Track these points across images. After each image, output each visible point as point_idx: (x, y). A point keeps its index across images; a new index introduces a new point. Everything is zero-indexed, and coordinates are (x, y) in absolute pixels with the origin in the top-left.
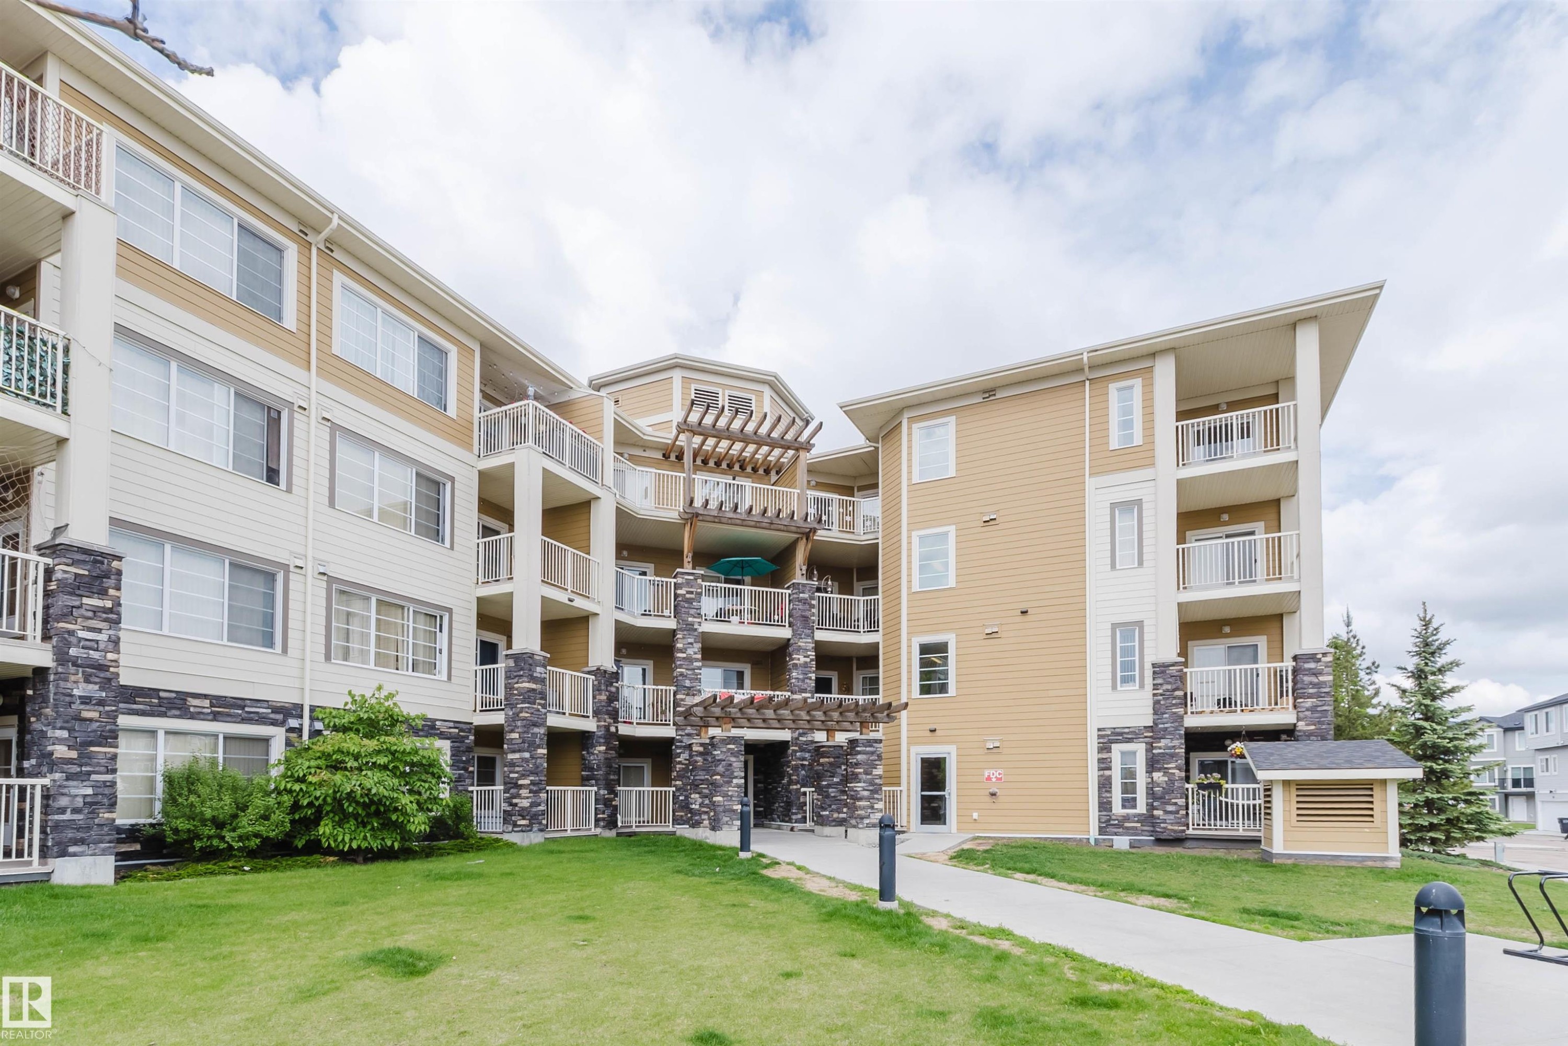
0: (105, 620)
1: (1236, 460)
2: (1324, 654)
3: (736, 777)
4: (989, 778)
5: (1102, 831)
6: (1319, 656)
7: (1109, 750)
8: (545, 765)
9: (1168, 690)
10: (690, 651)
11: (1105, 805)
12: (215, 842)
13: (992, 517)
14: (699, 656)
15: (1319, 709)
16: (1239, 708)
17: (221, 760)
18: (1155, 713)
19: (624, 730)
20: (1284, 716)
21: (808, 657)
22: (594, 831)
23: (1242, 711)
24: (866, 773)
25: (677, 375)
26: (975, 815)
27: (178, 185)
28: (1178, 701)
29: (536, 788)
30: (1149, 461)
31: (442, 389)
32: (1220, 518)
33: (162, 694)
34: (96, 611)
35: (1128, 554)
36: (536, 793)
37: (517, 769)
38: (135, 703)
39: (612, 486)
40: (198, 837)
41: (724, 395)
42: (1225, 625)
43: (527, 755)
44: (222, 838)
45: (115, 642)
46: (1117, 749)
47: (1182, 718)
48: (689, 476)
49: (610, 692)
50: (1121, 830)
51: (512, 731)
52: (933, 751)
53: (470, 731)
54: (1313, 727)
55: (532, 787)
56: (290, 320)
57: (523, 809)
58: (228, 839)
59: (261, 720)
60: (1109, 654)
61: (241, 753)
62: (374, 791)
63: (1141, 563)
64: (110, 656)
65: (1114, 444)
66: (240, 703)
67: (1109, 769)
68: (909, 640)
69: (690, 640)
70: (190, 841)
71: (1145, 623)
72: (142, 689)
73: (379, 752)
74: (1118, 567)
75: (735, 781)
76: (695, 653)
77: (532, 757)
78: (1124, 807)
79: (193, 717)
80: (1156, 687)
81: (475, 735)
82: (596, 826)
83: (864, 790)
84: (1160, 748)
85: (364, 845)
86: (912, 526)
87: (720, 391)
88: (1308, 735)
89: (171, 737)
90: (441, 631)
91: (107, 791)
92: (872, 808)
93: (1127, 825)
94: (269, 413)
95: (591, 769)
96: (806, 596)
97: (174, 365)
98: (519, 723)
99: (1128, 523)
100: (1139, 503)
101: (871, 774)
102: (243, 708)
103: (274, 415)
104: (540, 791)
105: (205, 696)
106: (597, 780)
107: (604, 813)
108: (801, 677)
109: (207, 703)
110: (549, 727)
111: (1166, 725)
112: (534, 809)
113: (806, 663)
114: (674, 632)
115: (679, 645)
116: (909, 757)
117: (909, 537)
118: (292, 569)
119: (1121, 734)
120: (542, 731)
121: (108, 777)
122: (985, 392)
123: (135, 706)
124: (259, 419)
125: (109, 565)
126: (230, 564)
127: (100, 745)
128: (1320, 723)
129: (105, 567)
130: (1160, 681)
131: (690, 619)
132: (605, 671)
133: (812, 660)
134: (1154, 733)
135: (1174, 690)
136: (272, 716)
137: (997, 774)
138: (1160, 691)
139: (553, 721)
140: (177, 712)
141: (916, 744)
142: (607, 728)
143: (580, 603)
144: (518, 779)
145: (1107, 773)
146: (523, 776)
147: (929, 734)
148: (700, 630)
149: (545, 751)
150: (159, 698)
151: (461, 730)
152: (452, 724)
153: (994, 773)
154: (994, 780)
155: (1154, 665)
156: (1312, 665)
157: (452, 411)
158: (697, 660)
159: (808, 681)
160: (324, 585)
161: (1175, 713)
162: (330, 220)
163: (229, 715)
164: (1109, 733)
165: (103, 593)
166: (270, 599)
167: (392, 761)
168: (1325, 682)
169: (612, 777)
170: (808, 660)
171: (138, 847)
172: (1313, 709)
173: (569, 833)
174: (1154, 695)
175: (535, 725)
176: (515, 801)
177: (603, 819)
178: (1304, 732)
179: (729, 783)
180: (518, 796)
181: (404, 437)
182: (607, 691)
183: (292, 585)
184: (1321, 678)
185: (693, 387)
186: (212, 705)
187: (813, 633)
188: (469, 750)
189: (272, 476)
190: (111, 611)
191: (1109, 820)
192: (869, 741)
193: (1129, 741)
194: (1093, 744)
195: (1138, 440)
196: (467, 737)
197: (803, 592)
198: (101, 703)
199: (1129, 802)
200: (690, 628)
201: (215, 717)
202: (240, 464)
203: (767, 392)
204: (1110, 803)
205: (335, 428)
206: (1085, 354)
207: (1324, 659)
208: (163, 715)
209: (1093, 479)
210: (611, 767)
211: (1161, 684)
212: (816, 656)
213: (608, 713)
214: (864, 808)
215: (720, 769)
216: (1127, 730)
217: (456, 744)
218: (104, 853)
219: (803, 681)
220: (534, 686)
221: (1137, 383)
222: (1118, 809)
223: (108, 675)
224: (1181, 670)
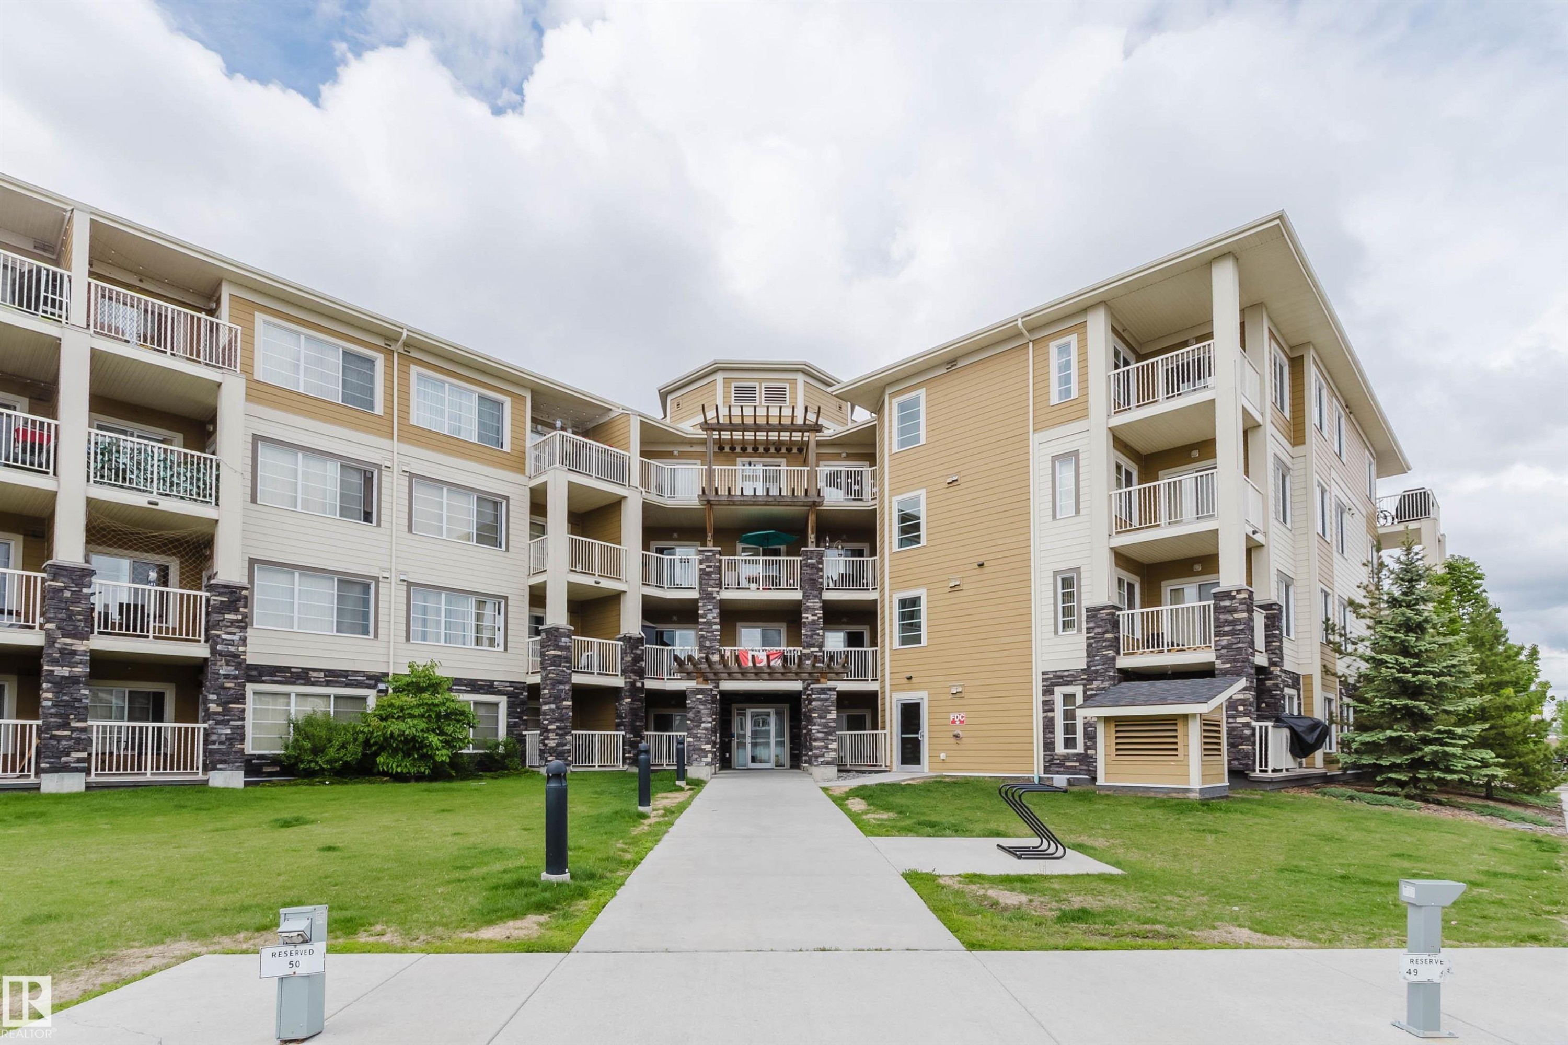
0: (238, 627)
1: (1161, 403)
2: (1239, 592)
3: (704, 722)
4: (954, 722)
5: (1047, 770)
6: (1234, 593)
7: (1052, 693)
8: (571, 714)
9: (1098, 634)
10: (710, 616)
11: (1049, 746)
12: (313, 765)
13: (955, 478)
14: (718, 620)
15: (1234, 646)
16: (1166, 648)
17: (332, 713)
18: (1088, 657)
19: (650, 684)
20: (1207, 656)
21: (815, 615)
22: (621, 767)
23: (1169, 651)
24: (820, 717)
25: (719, 377)
26: (943, 756)
27: (302, 337)
28: (1108, 643)
29: (562, 732)
30: (1083, 413)
31: (499, 431)
32: (1190, 455)
33: (293, 670)
34: (233, 622)
35: (1066, 503)
36: (562, 736)
37: (548, 717)
38: (276, 676)
39: (638, 485)
40: (302, 762)
41: (760, 388)
42: (1196, 563)
43: (553, 706)
44: (317, 763)
45: (244, 640)
46: (1059, 692)
47: (1114, 659)
48: (710, 467)
49: (636, 654)
50: (1062, 769)
51: (545, 688)
52: (910, 696)
53: (523, 688)
54: (1228, 665)
55: (558, 731)
56: (379, 409)
57: (552, 748)
58: (320, 762)
59: (359, 685)
60: (1052, 601)
61: (345, 708)
62: (407, 732)
63: (1078, 511)
64: (241, 649)
65: (1054, 399)
66: (345, 674)
67: (1052, 710)
68: (891, 596)
69: (709, 607)
70: (296, 764)
71: (1082, 570)
72: (280, 667)
73: (419, 706)
74: (1058, 517)
75: (703, 725)
76: (714, 618)
77: (557, 708)
78: (1066, 747)
79: (313, 684)
80: (1089, 630)
81: (528, 691)
82: (624, 763)
83: (819, 732)
84: (1092, 689)
85: (405, 770)
86: (893, 492)
87: (757, 385)
88: (1225, 673)
89: (299, 699)
90: (499, 613)
91: (239, 731)
92: (827, 747)
93: (1068, 764)
94: (365, 474)
95: (620, 717)
96: (814, 561)
97: (300, 455)
98: (548, 682)
99: (1066, 474)
100: (1076, 454)
101: (825, 718)
102: (346, 677)
103: (368, 475)
104: (566, 734)
105: (321, 670)
106: (625, 726)
107: (630, 752)
108: (809, 633)
109: (322, 675)
110: (574, 684)
111: (1098, 668)
112: (560, 748)
113: (814, 620)
114: (695, 601)
115: (700, 612)
116: (891, 703)
117: (890, 502)
118: (381, 579)
119: (1062, 677)
120: (567, 687)
121: (239, 723)
122: (948, 363)
123: (276, 678)
124: (356, 480)
125: (240, 593)
126: (338, 580)
127: (234, 703)
128: (1234, 660)
129: (237, 595)
130: (1092, 625)
131: (710, 589)
132: (630, 638)
133: (819, 618)
134: (1088, 675)
135: (1104, 633)
136: (367, 682)
137: (960, 717)
138: (1092, 635)
139: (577, 679)
140: (302, 682)
141: (897, 690)
142: (633, 684)
143: (606, 584)
144: (548, 725)
145: (1050, 714)
146: (551, 723)
147: (906, 681)
148: (718, 598)
149: (570, 703)
150: (291, 673)
151: (516, 688)
152: (508, 684)
153: (957, 717)
154: (958, 723)
155: (1088, 610)
156: (1227, 603)
157: (507, 448)
158: (716, 624)
159: (816, 637)
160: (405, 588)
161: (1105, 655)
162: (402, 333)
163: (337, 682)
164: (1051, 676)
165: (236, 611)
166: (366, 602)
167: (427, 711)
168: (1239, 620)
169: (638, 724)
170: (816, 618)
171: (278, 769)
172: (1228, 647)
173: (597, 769)
174: (1088, 638)
175: (561, 683)
176: (546, 742)
177: (629, 758)
178: (1221, 670)
179: (698, 726)
180: (547, 738)
181: (469, 474)
182: (632, 653)
183: (381, 591)
184: (1236, 616)
185: (733, 385)
186: (325, 676)
187: (820, 594)
188: (523, 703)
189: (367, 517)
190: (241, 621)
191: (1052, 759)
192: (823, 689)
193: (1068, 683)
194: (1037, 687)
195: (1075, 394)
196: (522, 694)
197: (811, 558)
198: (236, 677)
199: (1070, 743)
200: (709, 597)
201: (328, 684)
202: (345, 512)
203: (801, 379)
204: (1053, 743)
205: (412, 476)
206: (1020, 320)
207: (1239, 596)
208: (293, 683)
209: (1036, 435)
210: (637, 715)
211: (1093, 628)
212: (823, 614)
213: (633, 671)
214: (818, 748)
215: (691, 715)
216: (1066, 673)
217: (512, 699)
218: (238, 769)
219: (811, 637)
220: (559, 653)
221: (1073, 339)
222: (1060, 749)
223: (239, 660)
224: (1114, 614)
